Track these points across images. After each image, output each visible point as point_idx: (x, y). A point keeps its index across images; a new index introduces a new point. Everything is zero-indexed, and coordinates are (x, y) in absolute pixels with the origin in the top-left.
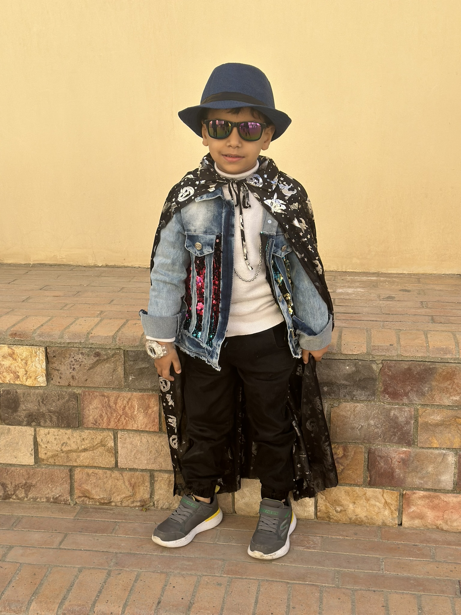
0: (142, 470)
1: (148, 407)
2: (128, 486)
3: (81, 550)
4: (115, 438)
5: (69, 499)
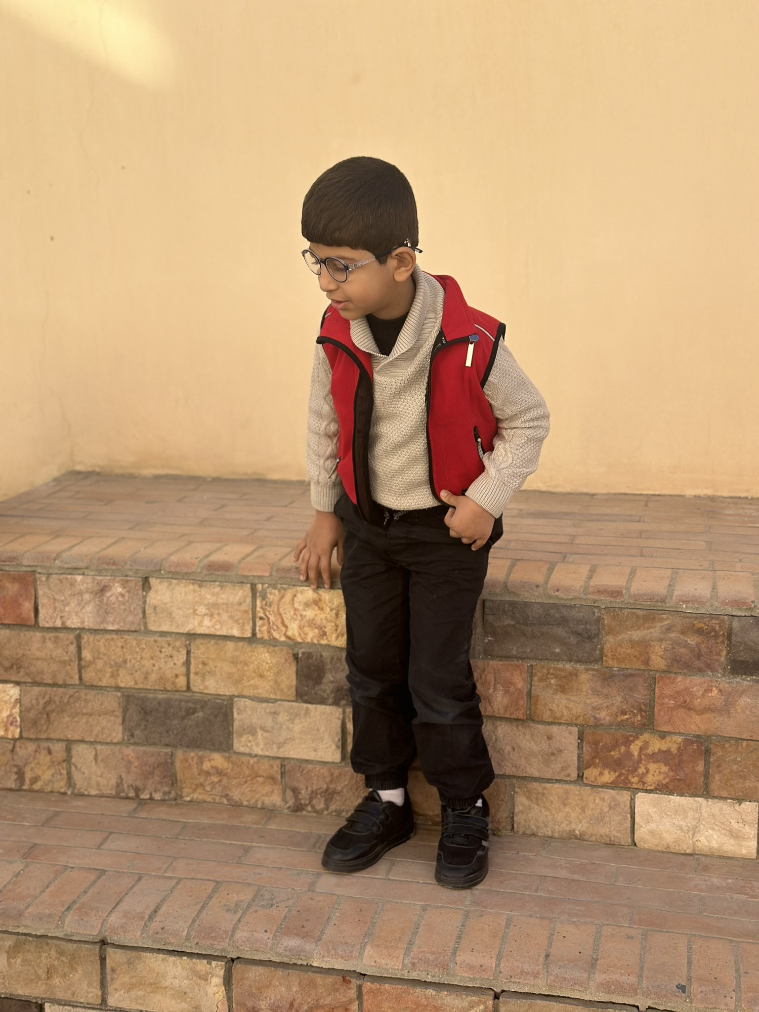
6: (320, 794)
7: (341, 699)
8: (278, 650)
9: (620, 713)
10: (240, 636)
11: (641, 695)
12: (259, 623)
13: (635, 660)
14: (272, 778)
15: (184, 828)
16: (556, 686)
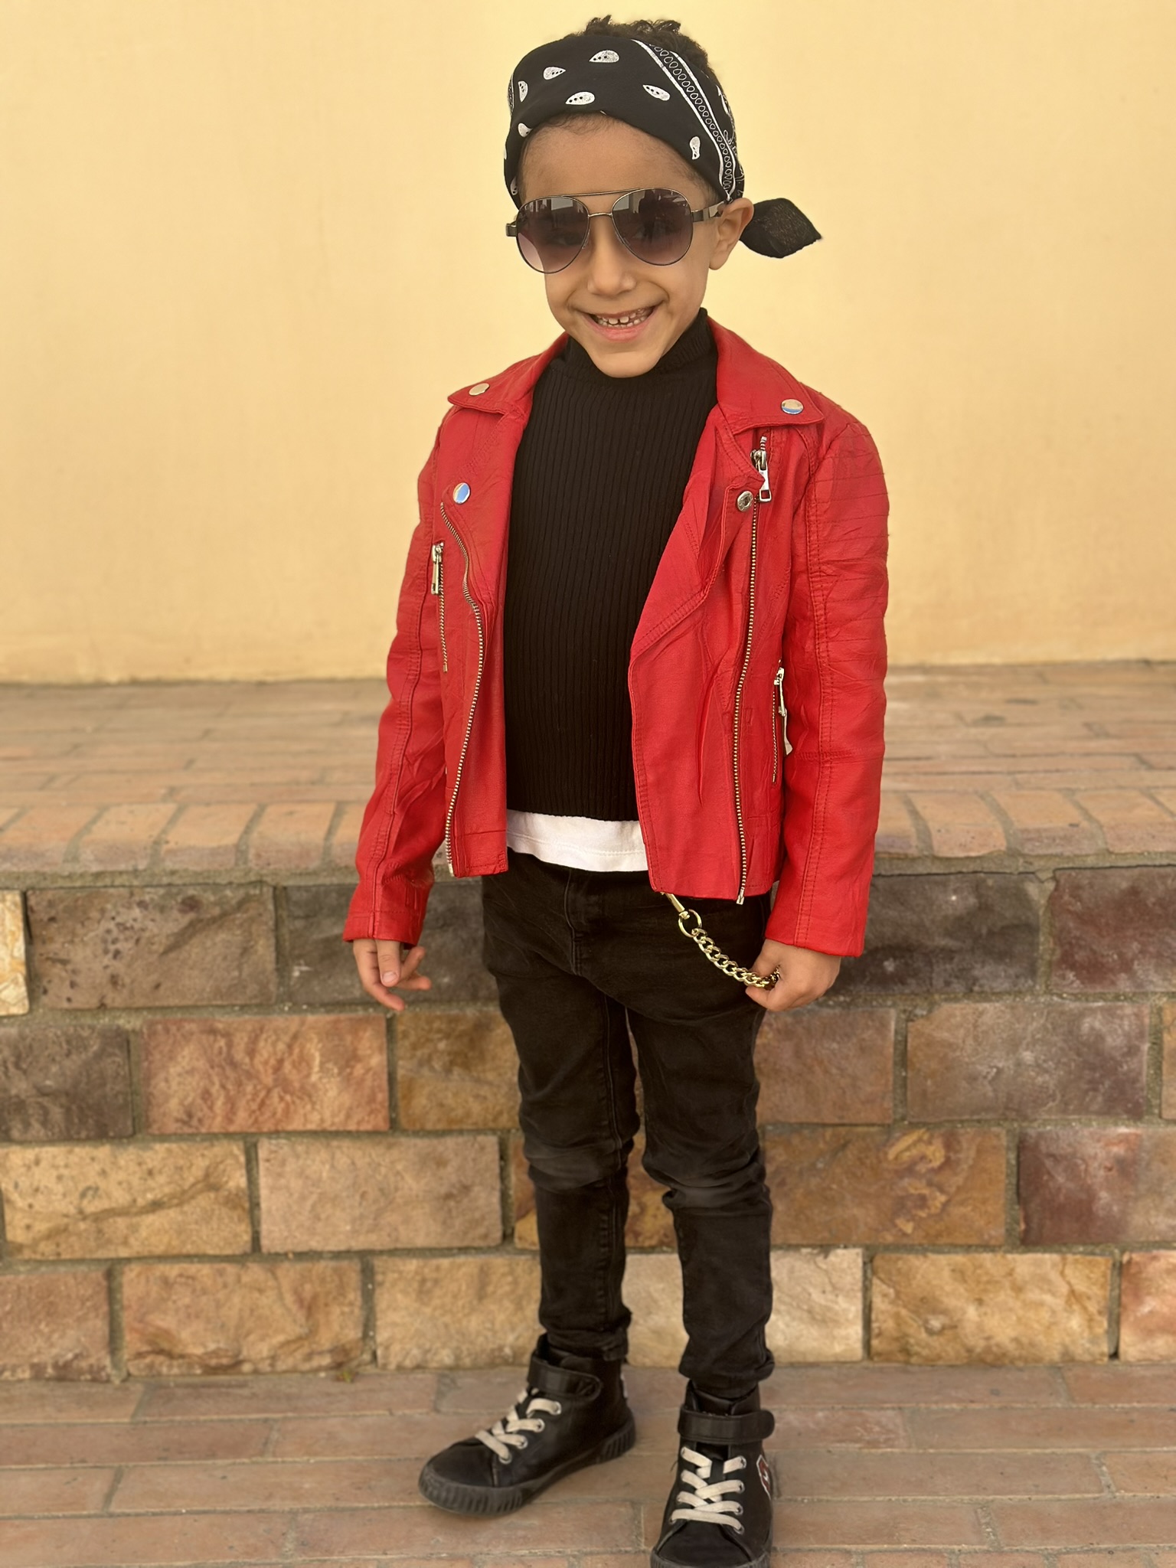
0: (337, 1255)
1: (352, 1058)
2: (294, 1308)
3: (178, 1513)
4: (249, 1161)
5: (107, 1362)
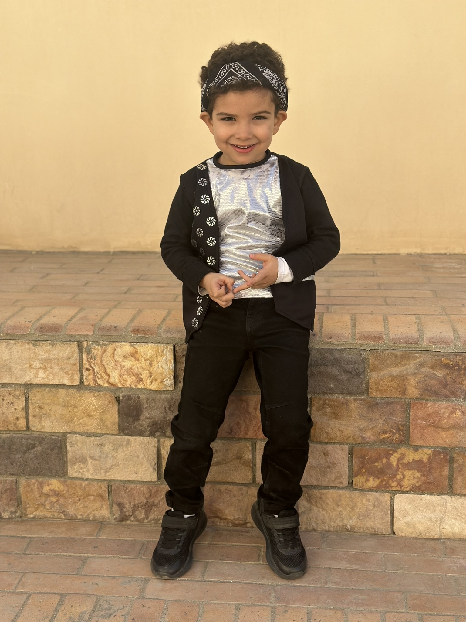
4: (253, 449)
6: (141, 507)
7: (156, 431)
8: (102, 394)
9: (382, 432)
10: (70, 384)
11: (398, 418)
12: (85, 373)
13: (394, 391)
14: (102, 497)
15: (30, 542)
16: (331, 413)
